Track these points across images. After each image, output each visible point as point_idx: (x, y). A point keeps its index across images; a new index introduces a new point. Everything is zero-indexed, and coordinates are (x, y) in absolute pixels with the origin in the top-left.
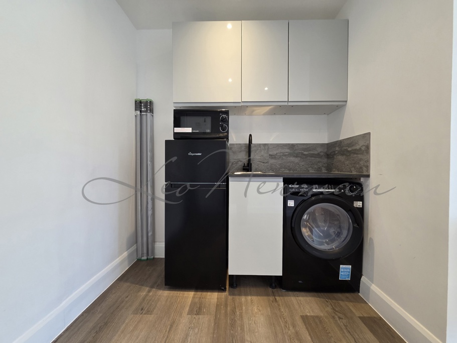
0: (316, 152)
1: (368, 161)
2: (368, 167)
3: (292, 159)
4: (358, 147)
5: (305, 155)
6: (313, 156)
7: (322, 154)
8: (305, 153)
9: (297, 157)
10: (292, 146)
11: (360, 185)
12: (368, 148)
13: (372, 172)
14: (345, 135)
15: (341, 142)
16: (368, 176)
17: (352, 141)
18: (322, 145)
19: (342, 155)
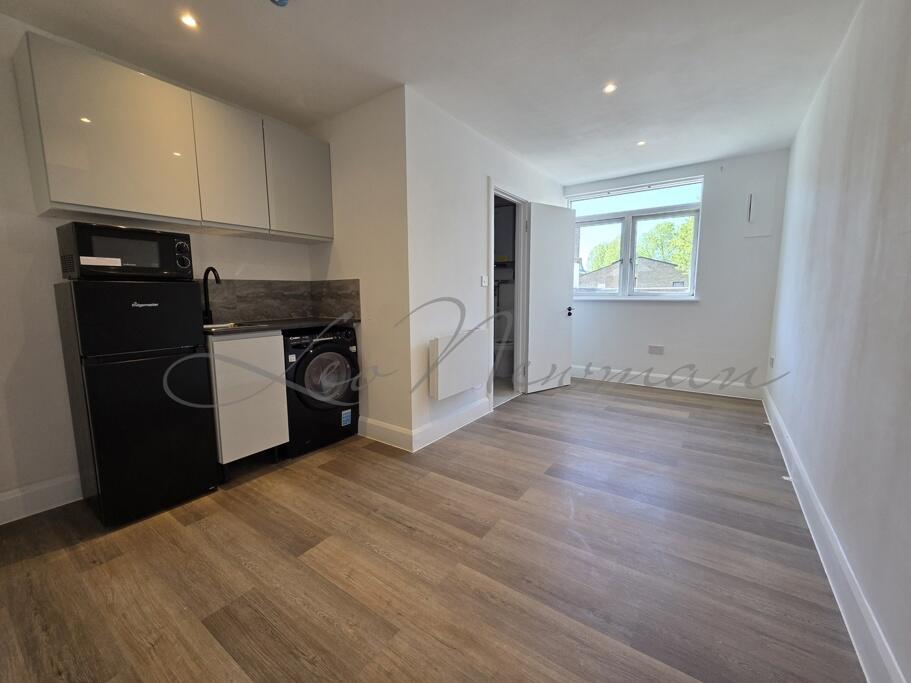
0: (299, 293)
1: (359, 307)
2: (359, 313)
3: (270, 302)
4: (349, 292)
5: (284, 296)
6: (296, 297)
7: (306, 294)
8: (286, 293)
9: (275, 298)
10: (268, 284)
11: (353, 330)
12: (358, 294)
13: (363, 318)
14: (332, 276)
15: (329, 283)
16: (360, 321)
17: (342, 285)
18: (305, 283)
19: (332, 298)
